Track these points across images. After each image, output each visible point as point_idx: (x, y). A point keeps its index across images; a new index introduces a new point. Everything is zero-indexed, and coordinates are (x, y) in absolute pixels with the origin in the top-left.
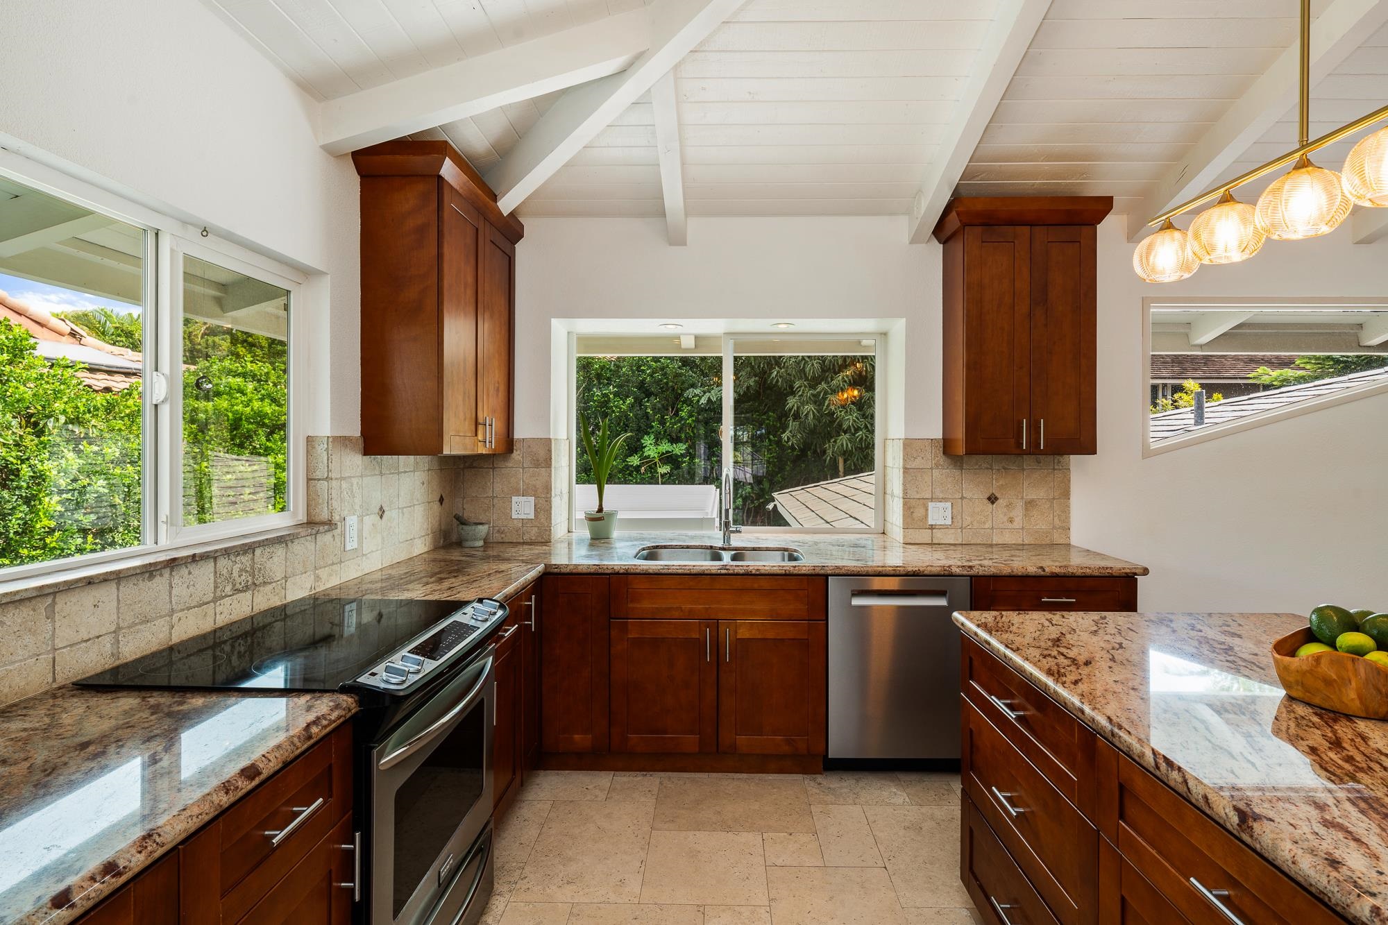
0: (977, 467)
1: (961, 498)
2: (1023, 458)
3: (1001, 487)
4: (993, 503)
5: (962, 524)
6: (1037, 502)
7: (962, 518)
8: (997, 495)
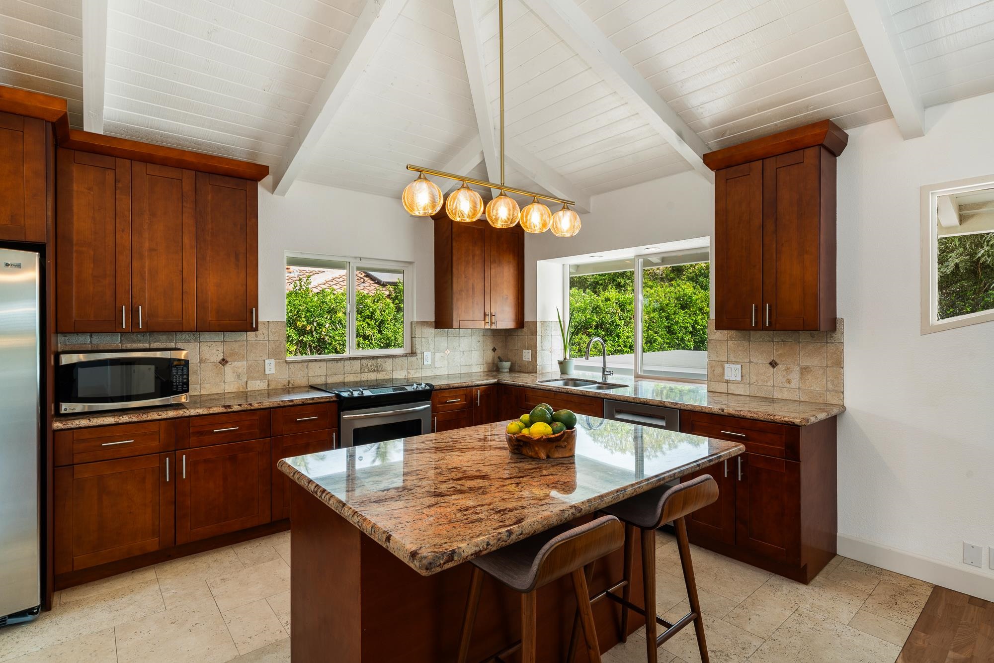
0: (761, 339)
1: (749, 362)
2: (799, 333)
3: (780, 355)
4: (774, 367)
5: (750, 381)
6: (812, 369)
7: (750, 377)
8: (777, 361)
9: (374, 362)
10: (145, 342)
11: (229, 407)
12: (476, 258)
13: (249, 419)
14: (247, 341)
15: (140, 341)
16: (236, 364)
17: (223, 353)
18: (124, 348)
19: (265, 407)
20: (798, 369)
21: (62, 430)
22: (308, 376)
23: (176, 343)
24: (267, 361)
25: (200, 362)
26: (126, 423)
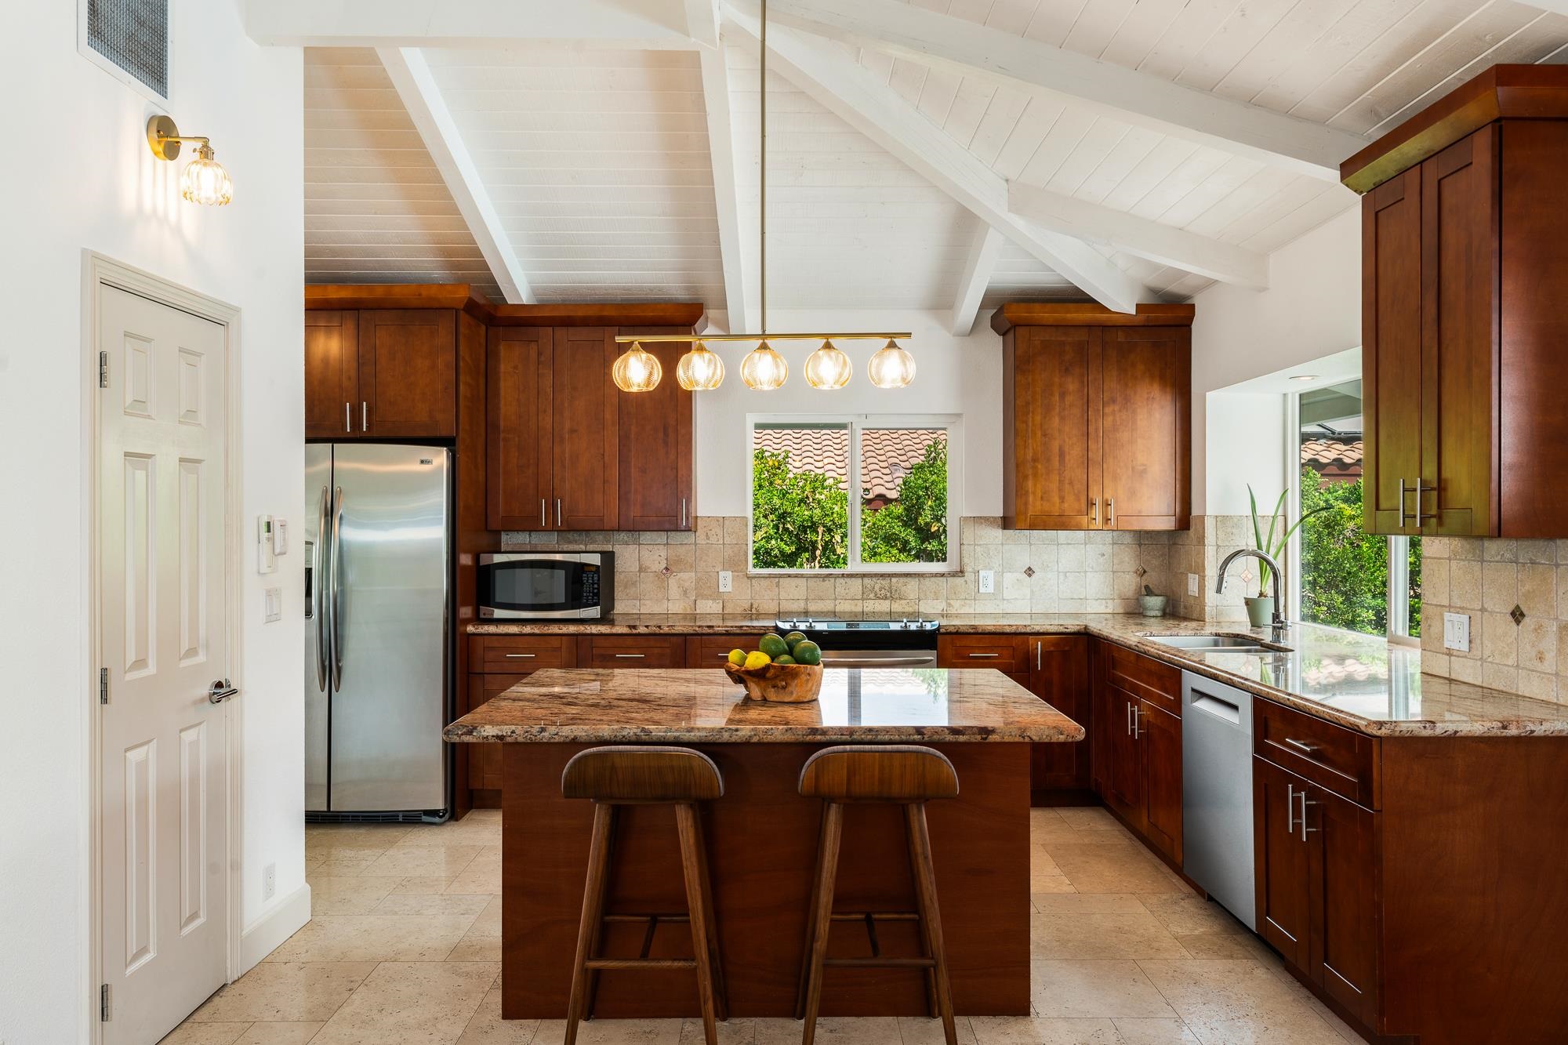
0: (1500, 558)
1: (1481, 610)
3: (1528, 595)
4: (1518, 622)
5: (1482, 653)
7: (1482, 644)
8: (1523, 608)
9: (885, 582)
10: (581, 543)
11: (634, 627)
12: (1069, 399)
13: (658, 645)
14: (696, 544)
15: (576, 542)
16: (681, 575)
17: (667, 559)
18: (560, 550)
19: (677, 632)
20: (1555, 629)
21: (474, 634)
22: (780, 599)
23: (613, 545)
24: (722, 574)
25: (640, 571)
26: (529, 635)
